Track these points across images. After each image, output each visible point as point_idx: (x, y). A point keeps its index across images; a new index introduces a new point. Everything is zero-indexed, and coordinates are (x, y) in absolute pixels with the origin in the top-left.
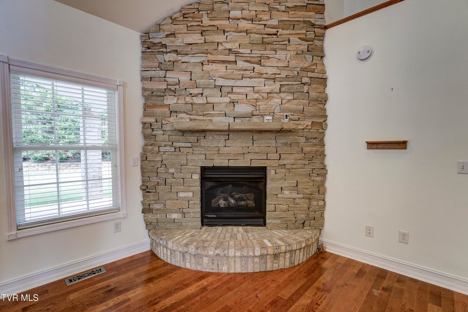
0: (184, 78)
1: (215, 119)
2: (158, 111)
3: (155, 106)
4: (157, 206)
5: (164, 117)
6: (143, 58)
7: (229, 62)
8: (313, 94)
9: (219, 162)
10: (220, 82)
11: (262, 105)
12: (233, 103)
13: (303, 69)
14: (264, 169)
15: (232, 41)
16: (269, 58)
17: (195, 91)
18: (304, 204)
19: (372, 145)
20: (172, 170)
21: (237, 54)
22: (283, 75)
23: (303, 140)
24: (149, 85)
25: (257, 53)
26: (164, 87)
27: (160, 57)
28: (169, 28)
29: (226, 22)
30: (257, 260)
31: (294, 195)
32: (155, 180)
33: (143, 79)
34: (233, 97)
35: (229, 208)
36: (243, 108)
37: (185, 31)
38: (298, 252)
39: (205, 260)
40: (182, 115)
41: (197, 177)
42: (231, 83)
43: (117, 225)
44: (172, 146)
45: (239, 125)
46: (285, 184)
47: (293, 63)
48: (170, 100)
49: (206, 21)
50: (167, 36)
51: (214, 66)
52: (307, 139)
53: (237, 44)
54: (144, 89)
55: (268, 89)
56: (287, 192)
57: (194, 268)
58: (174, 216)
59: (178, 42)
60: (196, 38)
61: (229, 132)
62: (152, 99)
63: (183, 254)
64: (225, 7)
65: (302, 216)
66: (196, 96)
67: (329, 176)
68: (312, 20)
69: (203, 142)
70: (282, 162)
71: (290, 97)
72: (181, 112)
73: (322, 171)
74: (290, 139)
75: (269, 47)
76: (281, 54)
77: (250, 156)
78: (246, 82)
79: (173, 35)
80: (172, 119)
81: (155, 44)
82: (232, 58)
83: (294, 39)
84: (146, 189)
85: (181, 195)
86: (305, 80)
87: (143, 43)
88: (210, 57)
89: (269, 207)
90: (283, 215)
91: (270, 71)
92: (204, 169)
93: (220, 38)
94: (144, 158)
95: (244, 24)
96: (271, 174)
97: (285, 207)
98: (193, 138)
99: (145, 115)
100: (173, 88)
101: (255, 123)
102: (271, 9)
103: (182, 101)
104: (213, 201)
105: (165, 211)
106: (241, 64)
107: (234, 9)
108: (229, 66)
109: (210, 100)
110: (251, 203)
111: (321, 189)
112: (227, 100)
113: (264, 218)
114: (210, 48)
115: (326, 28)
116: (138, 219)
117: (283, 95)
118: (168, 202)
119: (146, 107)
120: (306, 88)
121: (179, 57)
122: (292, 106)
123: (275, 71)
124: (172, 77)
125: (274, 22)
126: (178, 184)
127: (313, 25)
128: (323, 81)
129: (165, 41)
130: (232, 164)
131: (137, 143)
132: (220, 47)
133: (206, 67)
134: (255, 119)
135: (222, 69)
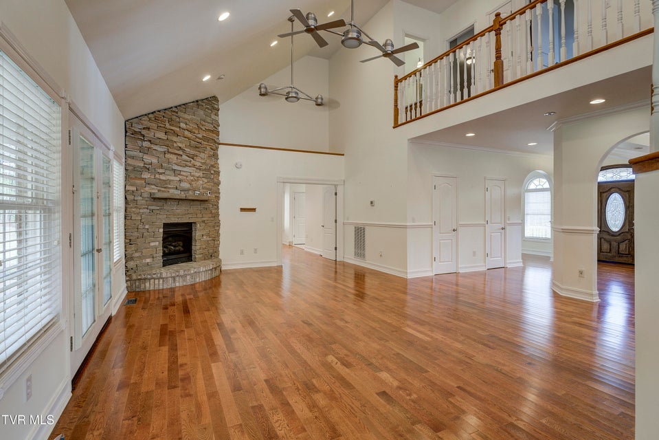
0: (155, 161)
1: (171, 191)
2: (138, 182)
3: (135, 178)
4: (137, 255)
5: (142, 187)
7: (179, 155)
8: (215, 180)
9: (174, 220)
10: (175, 167)
11: (194, 184)
12: (180, 181)
13: (211, 166)
14: (191, 224)
15: (179, 142)
16: (197, 156)
17: (161, 171)
18: (212, 244)
19: (242, 210)
20: (147, 227)
21: (183, 150)
22: (204, 167)
23: (211, 206)
24: (130, 162)
25: (193, 152)
26: (142, 165)
27: (140, 143)
28: (146, 123)
29: (178, 129)
31: (209, 239)
33: (126, 156)
34: (180, 177)
36: (185, 185)
37: (156, 128)
40: (153, 187)
41: (161, 231)
42: (179, 168)
44: (147, 208)
45: (183, 195)
46: (204, 233)
47: (208, 161)
48: (146, 175)
49: (168, 125)
50: (144, 128)
51: (171, 156)
52: (213, 205)
53: (184, 145)
54: (127, 164)
55: (197, 175)
58: (148, 260)
59: (149, 134)
60: (161, 135)
61: (178, 200)
62: (133, 173)
64: (178, 120)
65: (211, 251)
66: (161, 174)
68: (214, 139)
69: (165, 206)
70: (203, 219)
71: (206, 181)
72: (152, 185)
73: (218, 224)
74: (206, 205)
75: (198, 150)
76: (202, 155)
77: (188, 216)
78: (187, 169)
79: (148, 129)
80: (147, 189)
81: (136, 132)
82: (181, 153)
83: (208, 148)
84: (128, 242)
85: (152, 244)
86: (212, 172)
87: (126, 129)
88: (169, 150)
89: (198, 247)
90: (203, 251)
91: (198, 164)
92: (166, 225)
93: (175, 139)
95: (187, 134)
96: (194, 226)
98: (160, 203)
99: (126, 184)
100: (147, 166)
101: (190, 195)
102: (199, 128)
103: (153, 177)
105: (142, 257)
106: (185, 157)
107: (182, 122)
108: (179, 157)
109: (168, 178)
110: (181, 248)
111: (218, 234)
112: (177, 179)
113: (191, 256)
114: (170, 144)
115: (219, 144)
117: (203, 179)
118: (144, 251)
119: (127, 178)
120: (212, 176)
121: (152, 146)
123: (200, 164)
124: (148, 159)
125: (200, 136)
126: (150, 237)
127: (214, 141)
128: (218, 173)
129: (143, 132)
130: (180, 221)
132: (175, 145)
133: (167, 156)
134: (190, 192)
135: (174, 157)
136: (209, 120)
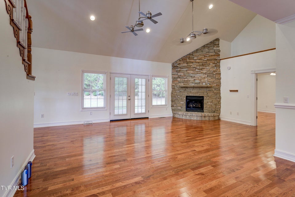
0: (182, 74)
1: (190, 84)
2: (176, 82)
3: (175, 81)
4: (175, 105)
5: (177, 83)
6: (172, 70)
7: (194, 70)
8: (217, 77)
9: (190, 95)
10: (191, 75)
11: (202, 80)
12: (195, 80)
13: (214, 71)
14: (203, 97)
15: (193, 65)
16: (204, 68)
17: (185, 77)
18: (214, 106)
19: (231, 91)
20: (179, 97)
21: (196, 68)
22: (208, 72)
23: (214, 89)
24: (173, 76)
25: (201, 67)
26: (177, 76)
27: (176, 69)
28: (179, 62)
29: (193, 60)
30: (200, 117)
31: (211, 104)
32: (175, 99)
33: (172, 75)
34: (195, 78)
35: (193, 107)
36: (197, 81)
37: (183, 63)
38: (211, 117)
39: (188, 116)
40: (181, 83)
41: (185, 98)
42: (194, 75)
43: (166, 109)
44: (179, 91)
45: (196, 85)
46: (209, 101)
47: (211, 70)
48: (179, 80)
49: (188, 60)
50: (178, 64)
51: (190, 71)
52: (215, 89)
53: (196, 66)
54: (172, 77)
55: (204, 76)
56: (209, 103)
57: (185, 118)
58: (179, 108)
59: (181, 65)
60: (186, 65)
61: (194, 87)
62: (174, 79)
63: (182, 115)
64: (193, 57)
65: (214, 110)
66: (185, 78)
67: (221, 99)
68: (216, 59)
69: (187, 90)
70: (208, 95)
71: (210, 78)
73: (220, 98)
74: (210, 89)
75: (204, 66)
76: (207, 67)
77: (199, 93)
78: (198, 75)
79: (180, 64)
80: (179, 84)
81: (175, 66)
82: (194, 69)
83: (211, 64)
84: (172, 101)
85: (181, 103)
86: (214, 74)
87: (172, 66)
88: (189, 69)
89: (204, 107)
90: (208, 109)
92: (187, 97)
93: (191, 64)
94: (172, 93)
95: (198, 61)
96: (205, 98)
97: (209, 107)
98: (184, 89)
99: (172, 83)
100: (179, 77)
102: (205, 56)
103: (181, 80)
104: (189, 105)
105: (177, 106)
106: (197, 70)
107: (195, 57)
108: (194, 71)
109: (189, 79)
110: (200, 106)
111: (219, 102)
112: (193, 79)
113: (203, 110)
114: (189, 67)
115: (220, 60)
116: (170, 108)
117: (208, 78)
118: (178, 105)
119: (173, 81)
120: (214, 76)
121: (181, 69)
122: (211, 80)
123: (206, 72)
124: (179, 74)
125: (206, 60)
126: (180, 100)
127: (217, 60)
128: (220, 74)
129: (178, 66)
130: (194, 95)
131: (171, 90)
132: (191, 67)
133: (188, 71)
134: (200, 84)
135: (192, 72)
136: (212, 51)
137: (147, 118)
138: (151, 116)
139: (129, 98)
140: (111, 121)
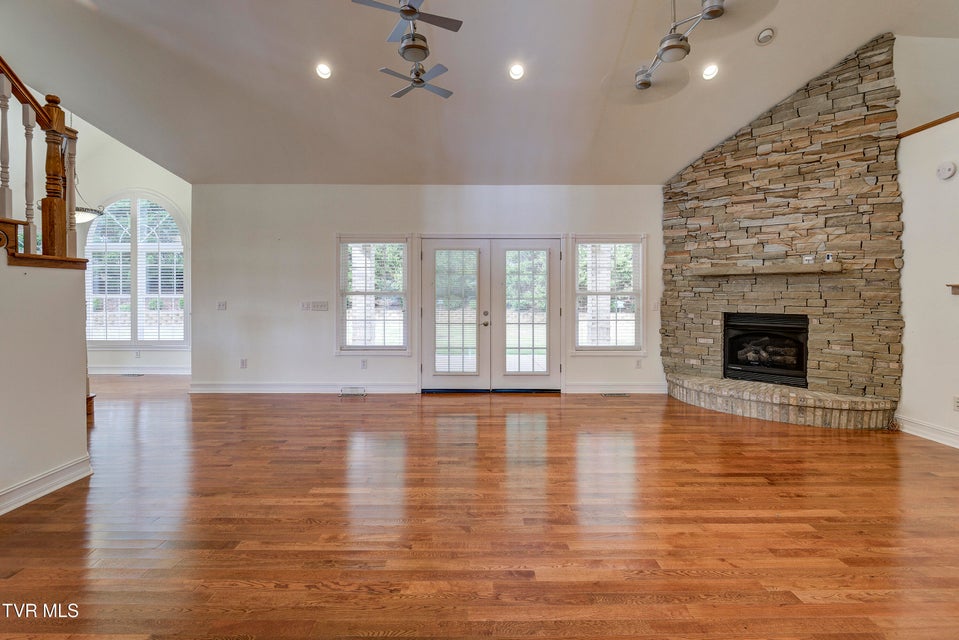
0: (706, 223)
1: (740, 263)
2: (678, 257)
3: (675, 253)
4: (676, 350)
5: (684, 262)
6: (665, 209)
7: (757, 201)
8: (877, 225)
9: (743, 308)
10: (746, 223)
11: (799, 244)
12: (762, 244)
13: (860, 196)
14: (804, 319)
15: (755, 180)
16: (809, 189)
17: (718, 235)
18: (865, 365)
20: (691, 316)
21: (766, 191)
22: (830, 205)
23: (862, 282)
24: (670, 233)
25: (791, 186)
26: (685, 233)
27: (681, 206)
28: (690, 176)
29: (754, 160)
30: (776, 408)
31: (848, 351)
32: (674, 324)
33: (664, 228)
34: (762, 237)
35: (761, 363)
36: (772, 249)
37: (707, 176)
39: (719, 400)
40: (703, 260)
41: (718, 323)
42: (758, 223)
43: (638, 363)
44: (691, 291)
45: (769, 267)
46: (832, 337)
47: (844, 191)
48: (691, 246)
49: (730, 162)
50: (689, 184)
51: (738, 208)
52: (868, 282)
53: (766, 181)
54: (665, 238)
55: (807, 224)
56: (836, 348)
57: (707, 407)
58: (693, 362)
59: (700, 188)
60: (720, 182)
61: (755, 276)
62: (672, 246)
63: (699, 393)
64: (752, 144)
65: (862, 380)
66: (718, 239)
67: (907, 330)
68: (874, 134)
69: (725, 287)
70: (827, 310)
71: (842, 231)
72: (702, 257)
73: (897, 323)
74: (842, 282)
75: (809, 176)
76: (827, 182)
77: (783, 303)
78: (777, 220)
79: (694, 182)
80: (692, 265)
81: (676, 194)
82: (760, 196)
83: (846, 163)
84: (665, 333)
85: (701, 341)
86: (864, 208)
87: (665, 194)
88: (735, 199)
89: (811, 363)
90: (831, 375)
91: (810, 204)
92: (727, 316)
93: (745, 177)
94: (664, 303)
95: (775, 158)
96: (813, 323)
97: (833, 365)
98: (714, 283)
99: (666, 262)
100: (694, 234)
101: (792, 264)
102: (811, 133)
103: (703, 246)
104: (740, 352)
105: (684, 355)
106: (771, 200)
107: (761, 144)
108: (757, 204)
109: (734, 242)
110: (791, 359)
111: (894, 346)
112: (754, 241)
113: (805, 377)
114: (733, 189)
115: (899, 137)
116: (656, 362)
117: (829, 230)
118: (686, 347)
119: (667, 254)
120: (865, 219)
121: (701, 204)
122: (847, 240)
123: (817, 202)
124: (693, 223)
125: (817, 147)
126: (698, 329)
127: (876, 139)
128: (898, 207)
129: (687, 190)
130: (760, 310)
131: (658, 288)
132: (746, 187)
133: (729, 210)
134: (790, 260)
135: (748, 209)
136: (849, 101)
137: (556, 392)
138: (570, 385)
139: (486, 319)
140: (425, 392)
